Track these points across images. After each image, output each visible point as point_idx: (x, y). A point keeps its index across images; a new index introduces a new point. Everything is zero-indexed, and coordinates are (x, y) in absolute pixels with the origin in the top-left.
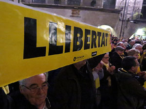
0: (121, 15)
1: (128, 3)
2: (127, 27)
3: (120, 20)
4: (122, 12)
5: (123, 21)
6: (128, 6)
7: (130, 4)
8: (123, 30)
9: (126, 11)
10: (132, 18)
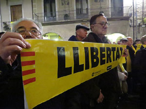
0: (131, 21)
1: (136, 9)
2: (139, 33)
3: (130, 26)
4: (132, 18)
5: (134, 26)
6: (137, 11)
7: (138, 10)
8: (135, 36)
9: (135, 17)
10: (143, 23)
